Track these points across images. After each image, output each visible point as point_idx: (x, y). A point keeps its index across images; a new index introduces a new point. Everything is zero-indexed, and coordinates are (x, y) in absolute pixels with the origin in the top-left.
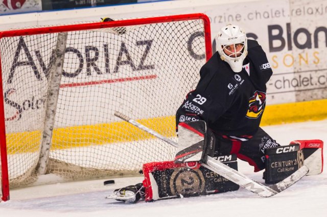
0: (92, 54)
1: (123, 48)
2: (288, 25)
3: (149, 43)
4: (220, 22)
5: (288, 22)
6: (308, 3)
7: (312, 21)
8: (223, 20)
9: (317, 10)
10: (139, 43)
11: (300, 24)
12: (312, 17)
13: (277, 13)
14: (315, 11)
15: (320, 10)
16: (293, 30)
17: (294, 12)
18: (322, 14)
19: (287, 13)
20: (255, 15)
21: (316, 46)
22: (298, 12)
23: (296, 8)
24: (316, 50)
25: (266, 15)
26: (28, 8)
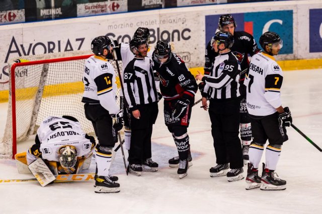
0: (52, 46)
1: (69, 43)
2: (158, 29)
3: (82, 40)
4: (121, 28)
5: (158, 27)
6: (170, 17)
7: (171, 27)
8: (123, 26)
9: (174, 21)
10: (77, 40)
11: (165, 28)
12: (171, 25)
13: (152, 22)
14: (173, 21)
15: (176, 21)
16: (161, 32)
17: (162, 22)
18: (177, 22)
19: (158, 22)
20: (140, 23)
21: (173, 40)
22: (164, 22)
23: (162, 20)
24: (173, 42)
25: (146, 23)
26: (18, 20)
